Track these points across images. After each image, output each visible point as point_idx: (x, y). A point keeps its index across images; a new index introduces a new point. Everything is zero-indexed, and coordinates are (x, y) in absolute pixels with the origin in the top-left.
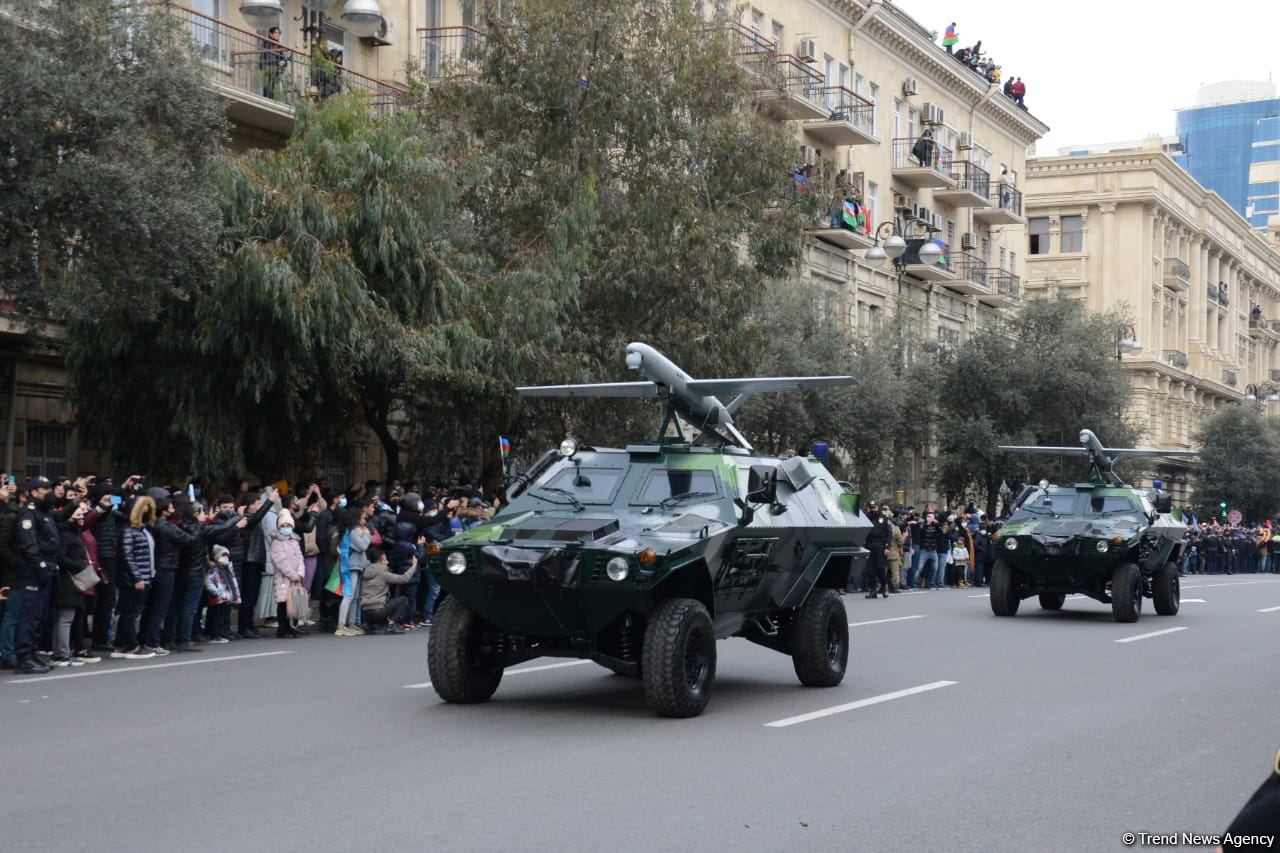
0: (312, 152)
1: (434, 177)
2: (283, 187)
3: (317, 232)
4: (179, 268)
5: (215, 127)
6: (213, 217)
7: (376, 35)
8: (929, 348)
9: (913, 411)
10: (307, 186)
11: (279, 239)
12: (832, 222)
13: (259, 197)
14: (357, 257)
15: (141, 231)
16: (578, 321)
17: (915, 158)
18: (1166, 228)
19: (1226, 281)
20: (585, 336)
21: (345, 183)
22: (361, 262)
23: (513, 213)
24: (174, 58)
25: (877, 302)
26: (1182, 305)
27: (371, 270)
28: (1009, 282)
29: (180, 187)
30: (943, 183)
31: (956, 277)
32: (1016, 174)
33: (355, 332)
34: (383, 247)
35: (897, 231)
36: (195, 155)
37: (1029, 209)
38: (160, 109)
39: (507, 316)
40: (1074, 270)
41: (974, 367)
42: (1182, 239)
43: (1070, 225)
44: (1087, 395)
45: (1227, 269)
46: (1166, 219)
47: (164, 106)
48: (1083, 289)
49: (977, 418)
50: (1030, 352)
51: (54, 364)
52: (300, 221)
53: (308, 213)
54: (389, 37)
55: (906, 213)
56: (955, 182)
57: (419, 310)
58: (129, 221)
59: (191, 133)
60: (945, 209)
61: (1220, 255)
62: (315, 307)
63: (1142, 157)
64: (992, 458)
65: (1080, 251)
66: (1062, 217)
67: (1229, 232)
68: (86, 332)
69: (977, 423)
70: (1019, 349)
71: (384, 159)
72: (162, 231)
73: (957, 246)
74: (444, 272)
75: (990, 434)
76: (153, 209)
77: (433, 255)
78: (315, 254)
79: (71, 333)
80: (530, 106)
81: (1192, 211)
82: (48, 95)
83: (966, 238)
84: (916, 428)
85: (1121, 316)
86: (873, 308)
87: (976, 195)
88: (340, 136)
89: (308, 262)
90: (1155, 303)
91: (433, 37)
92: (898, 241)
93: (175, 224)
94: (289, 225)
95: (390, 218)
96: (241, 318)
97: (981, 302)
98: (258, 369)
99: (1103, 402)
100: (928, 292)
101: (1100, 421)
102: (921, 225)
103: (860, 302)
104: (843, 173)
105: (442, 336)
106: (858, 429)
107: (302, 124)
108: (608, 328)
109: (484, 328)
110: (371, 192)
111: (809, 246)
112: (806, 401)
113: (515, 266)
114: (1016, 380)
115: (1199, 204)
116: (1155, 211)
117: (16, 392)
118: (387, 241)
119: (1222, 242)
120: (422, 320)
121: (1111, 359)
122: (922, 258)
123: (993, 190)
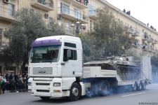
7: (85, 28)
30: (148, 40)
31: (150, 50)
35: (142, 45)
55: (144, 43)
60: (148, 43)
83: (151, 46)
91: (91, 28)
104: (136, 39)
111: (133, 47)
123: (154, 41)
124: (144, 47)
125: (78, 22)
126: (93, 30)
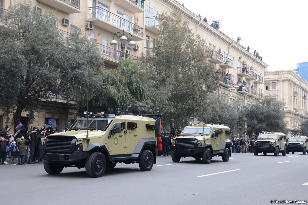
0: (121, 69)
1: (144, 73)
2: (116, 75)
3: (121, 84)
4: (94, 90)
5: (102, 64)
6: (101, 81)
7: (136, 48)
8: (244, 107)
9: (240, 119)
10: (120, 75)
11: (114, 85)
12: (225, 83)
13: (111, 77)
14: (129, 88)
15: (87, 83)
16: (172, 101)
17: (242, 71)
18: (293, 85)
19: (306, 95)
20: (174, 103)
21: (127, 75)
22: (130, 89)
23: (160, 80)
24: (95, 52)
25: (234, 98)
26: (297, 100)
27: (132, 91)
28: (261, 95)
29: (94, 75)
30: (247, 76)
31: (250, 93)
32: (262, 74)
33: (128, 102)
34: (134, 86)
35: (238, 85)
36: (98, 69)
37: (265, 81)
38: (91, 61)
39: (157, 99)
40: (275, 93)
41: (253, 111)
42: (296, 87)
43: (274, 84)
44: (276, 116)
45: (306, 93)
46: (293, 83)
47: (92, 61)
48: (276, 96)
49: (254, 121)
50: (264, 108)
51: (75, 109)
52: (118, 82)
53: (120, 80)
54: (139, 49)
55: (240, 81)
56: (250, 76)
57: (141, 98)
58: (85, 81)
59: (97, 66)
60: (248, 81)
61: (304, 90)
62: (121, 98)
63: (288, 71)
64: (257, 129)
65: (276, 89)
66: (272, 83)
67: (306, 86)
68: (80, 103)
69: (254, 122)
70: (262, 108)
71: (134, 70)
72: (91, 83)
73: (250, 88)
74: (145, 91)
75: (256, 124)
76: (89, 79)
77: (143, 88)
78: (121, 88)
79: (77, 103)
80: (164, 61)
81: (298, 82)
82: (71, 59)
83: (252, 86)
84: (241, 122)
85: (283, 101)
86: (233, 99)
87: (254, 78)
88: (127, 66)
89: (120, 89)
90: (291, 99)
91: (147, 49)
92: (237, 86)
93: (94, 82)
94: (116, 82)
95: (135, 81)
96: (107, 100)
97: (255, 99)
98: (110, 109)
99: (279, 118)
100: (245, 96)
101: (278, 122)
102: (243, 84)
103: (231, 98)
104: (227, 74)
105: (145, 103)
106: (229, 122)
107: (120, 64)
108: (178, 102)
109: (153, 102)
110: (132, 76)
111: (221, 87)
112: (219, 117)
113: (160, 90)
114: (261, 114)
115: (300, 80)
116: (291, 82)
117: (69, 114)
118: (135, 86)
119: (304, 88)
120: (141, 100)
121: (281, 109)
122: (242, 90)
123: (258, 77)
124: (240, 89)
125: (124, 37)
126: (152, 54)
